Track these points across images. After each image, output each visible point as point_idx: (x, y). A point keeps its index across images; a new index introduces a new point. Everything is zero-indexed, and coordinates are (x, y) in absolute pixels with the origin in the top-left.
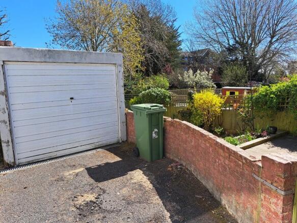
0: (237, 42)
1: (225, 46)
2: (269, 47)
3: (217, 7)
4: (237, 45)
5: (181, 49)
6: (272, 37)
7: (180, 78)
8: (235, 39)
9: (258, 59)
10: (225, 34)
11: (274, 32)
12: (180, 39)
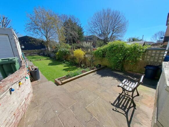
0: (102, 33)
1: (98, 34)
2: (112, 35)
3: (95, 20)
4: (102, 34)
5: (84, 35)
6: (113, 31)
7: (81, 45)
8: (102, 32)
9: (109, 39)
10: (98, 30)
11: (114, 30)
12: (83, 31)
